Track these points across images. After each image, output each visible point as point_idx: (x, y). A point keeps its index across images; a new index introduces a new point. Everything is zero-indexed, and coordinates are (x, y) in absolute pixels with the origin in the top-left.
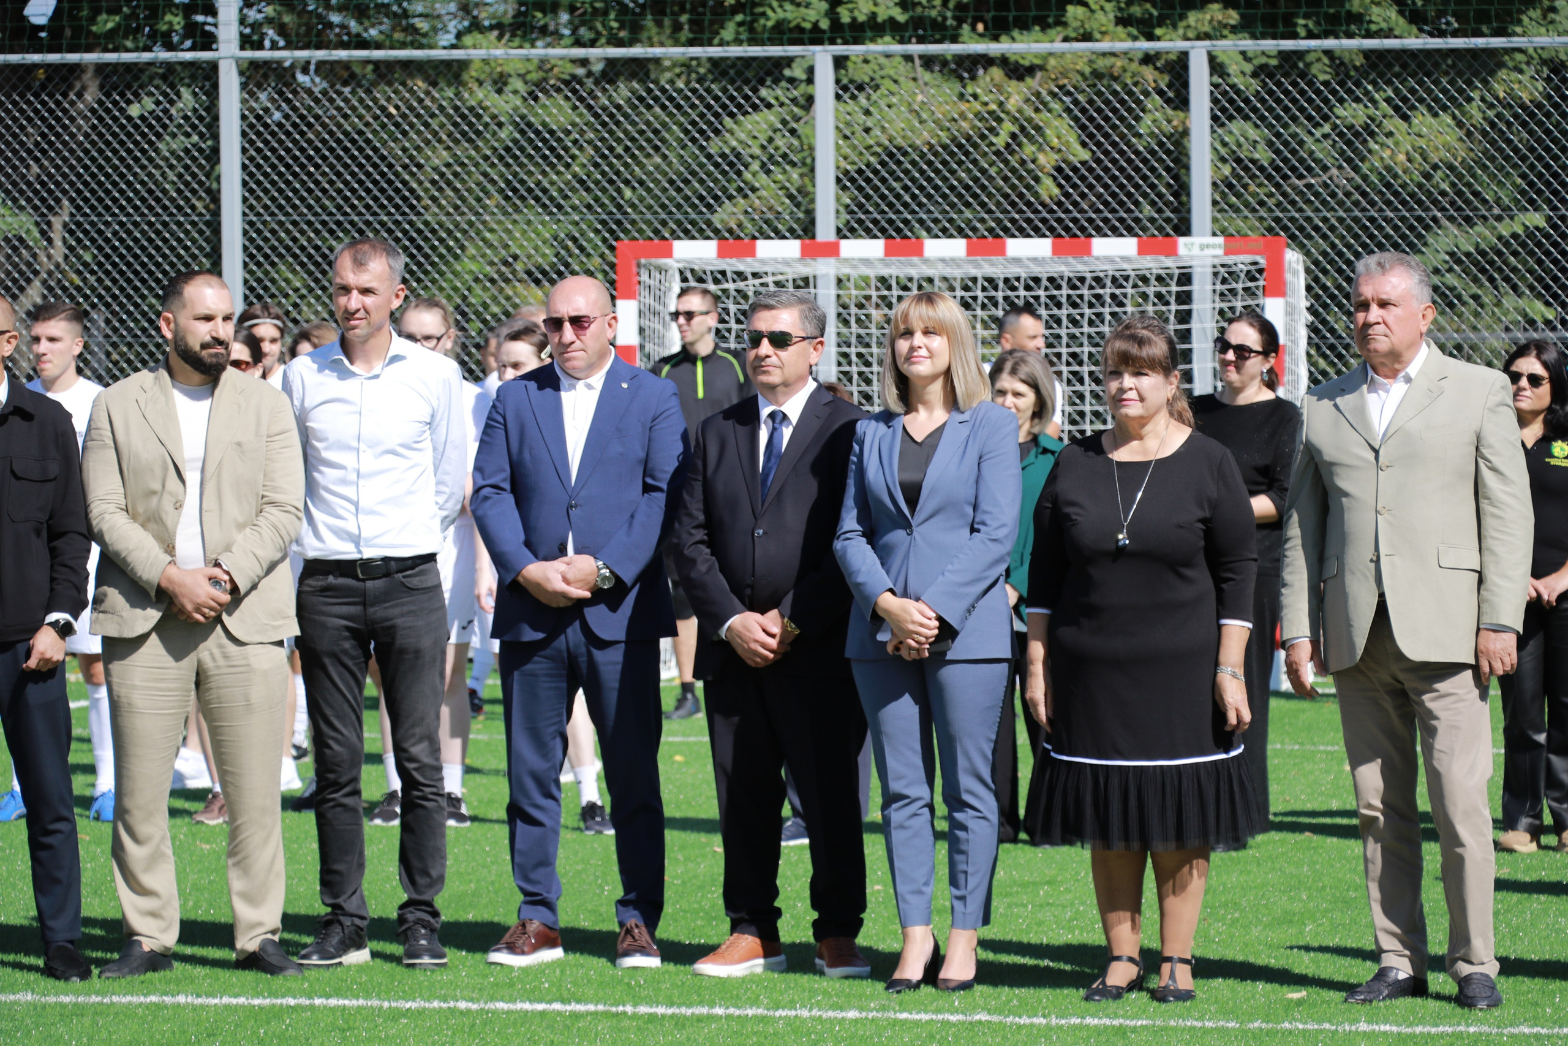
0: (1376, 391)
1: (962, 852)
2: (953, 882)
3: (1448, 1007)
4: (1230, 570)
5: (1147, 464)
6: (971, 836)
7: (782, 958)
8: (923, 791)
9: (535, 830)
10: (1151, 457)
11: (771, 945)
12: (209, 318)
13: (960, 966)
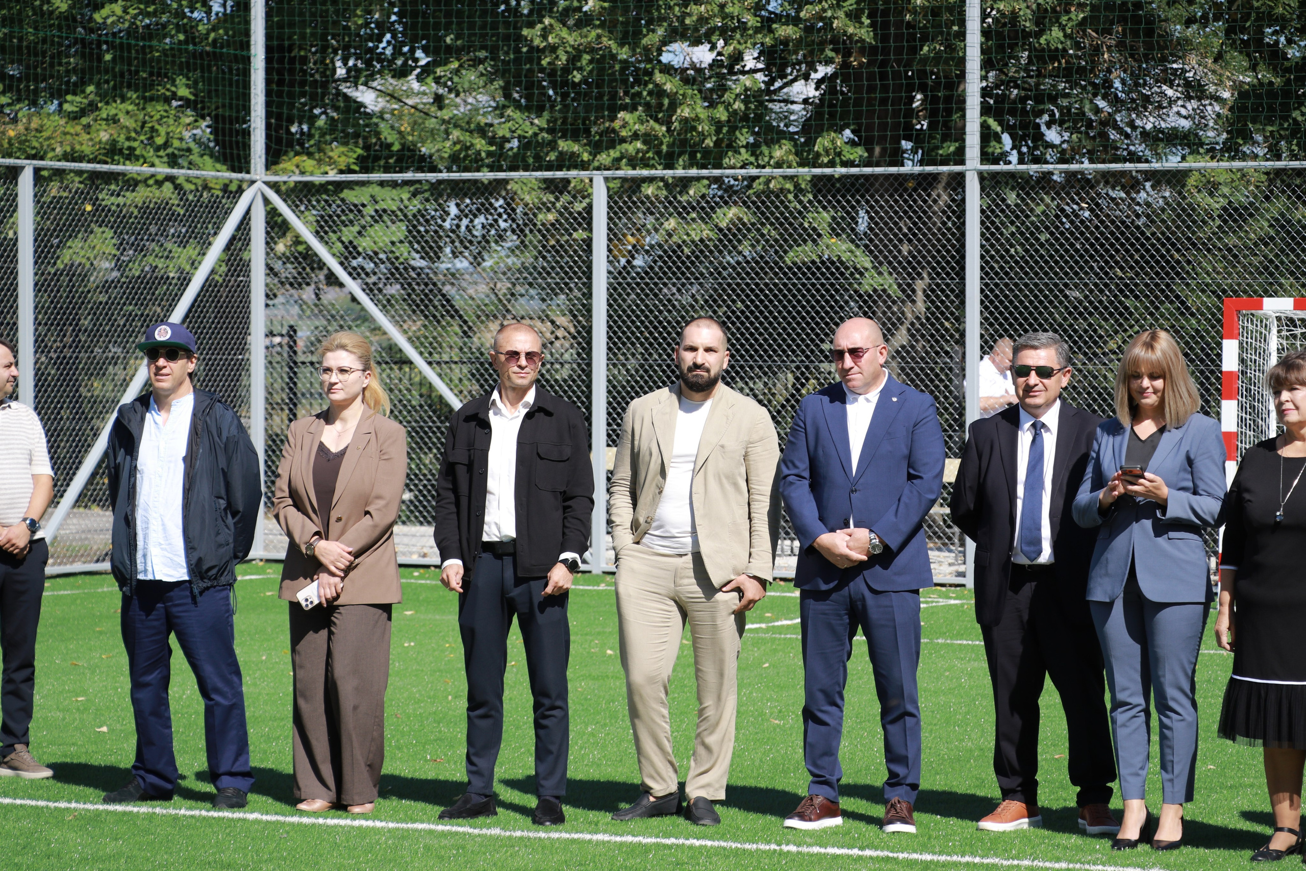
1: (1169, 746)
2: (1164, 767)
6: (1175, 734)
8: (1140, 700)
9: (822, 728)
12: (694, 349)
13: (1170, 831)
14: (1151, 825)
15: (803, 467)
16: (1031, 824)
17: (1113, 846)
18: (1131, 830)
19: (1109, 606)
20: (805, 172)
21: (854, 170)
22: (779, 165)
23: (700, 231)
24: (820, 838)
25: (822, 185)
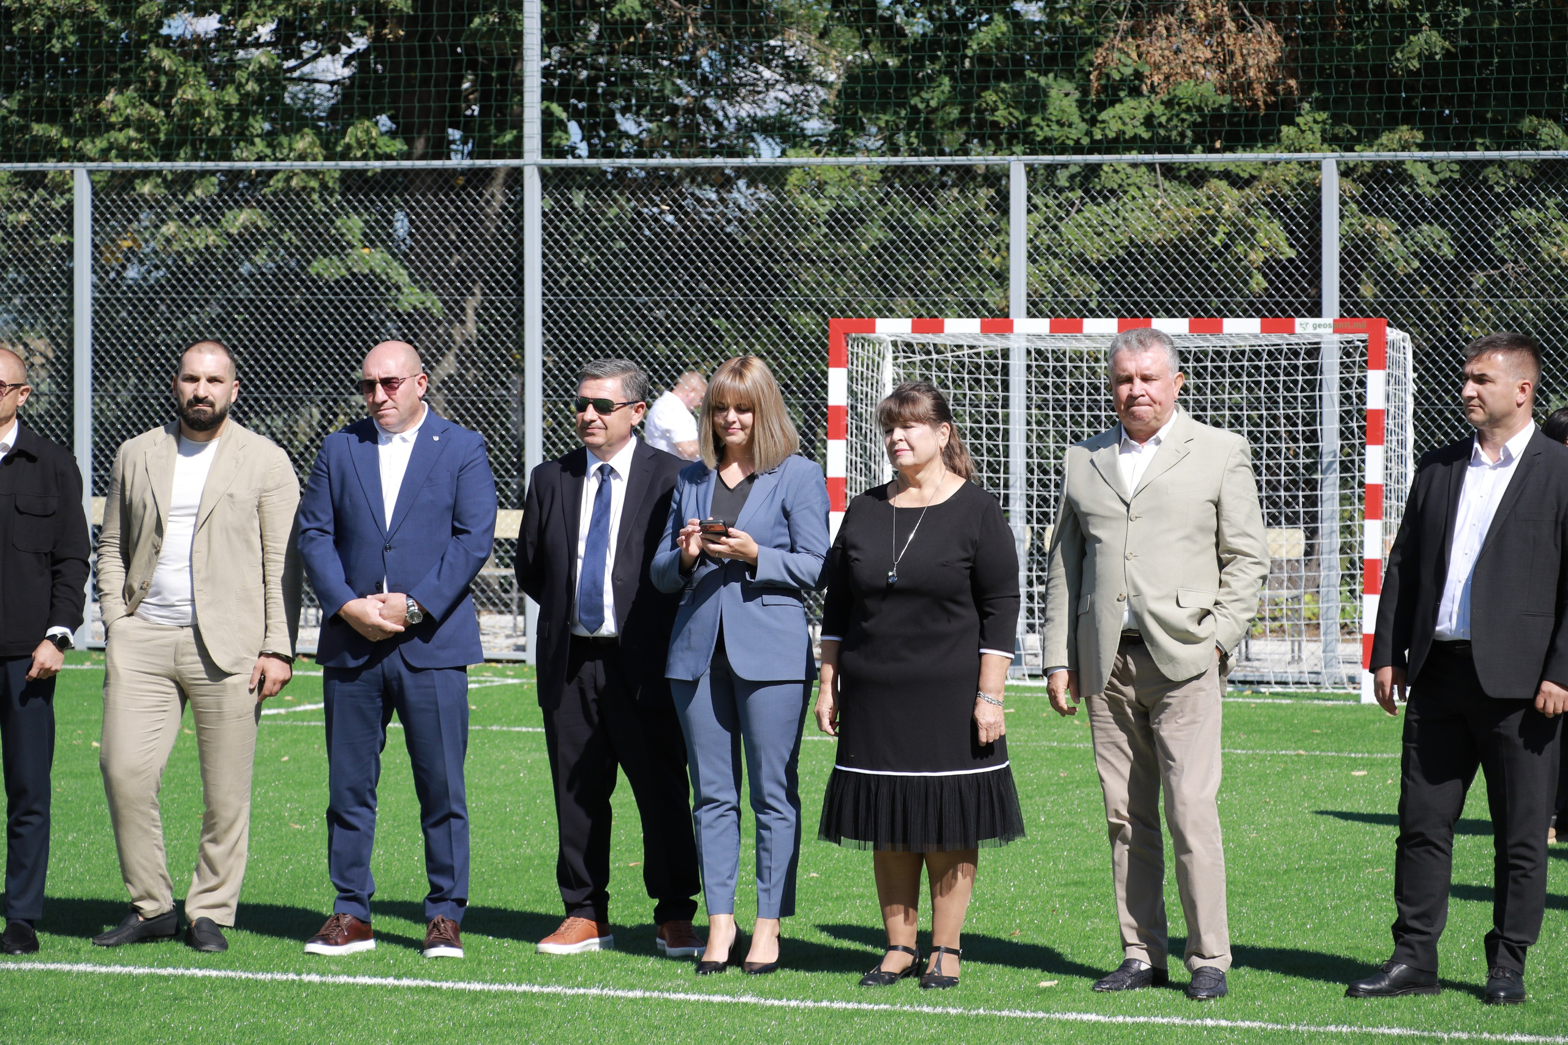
0: (1129, 452)
1: (766, 850)
2: (759, 875)
3: (1180, 996)
4: (991, 606)
5: (920, 510)
6: (774, 835)
7: (610, 937)
8: (730, 796)
9: (350, 833)
10: (926, 505)
11: (604, 928)
12: (194, 379)
13: (764, 951)
14: (741, 945)
15: (326, 518)
16: (603, 945)
17: (697, 971)
18: (719, 950)
19: (694, 684)
20: (334, 167)
21: (390, 164)
22: (302, 157)
23: (207, 237)
24: (348, 965)
25: (353, 182)
